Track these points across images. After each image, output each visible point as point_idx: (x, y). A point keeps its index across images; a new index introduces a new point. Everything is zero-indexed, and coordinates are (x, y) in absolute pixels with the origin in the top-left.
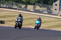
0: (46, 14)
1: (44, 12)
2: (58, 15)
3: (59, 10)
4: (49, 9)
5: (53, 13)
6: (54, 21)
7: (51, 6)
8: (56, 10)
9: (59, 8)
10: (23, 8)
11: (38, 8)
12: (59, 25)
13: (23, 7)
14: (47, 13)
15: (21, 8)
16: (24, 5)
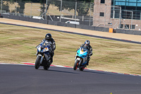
0: (75, 26)
1: (71, 22)
2: (107, 30)
3: (112, 17)
4: (82, 13)
5: (94, 25)
6: (98, 46)
7: (89, 6)
8: (102, 14)
9: (109, 10)
10: (13, 12)
11: (53, 10)
12: (111, 56)
13: (14, 9)
14: (78, 23)
15: (8, 11)
16: (16, 4)
